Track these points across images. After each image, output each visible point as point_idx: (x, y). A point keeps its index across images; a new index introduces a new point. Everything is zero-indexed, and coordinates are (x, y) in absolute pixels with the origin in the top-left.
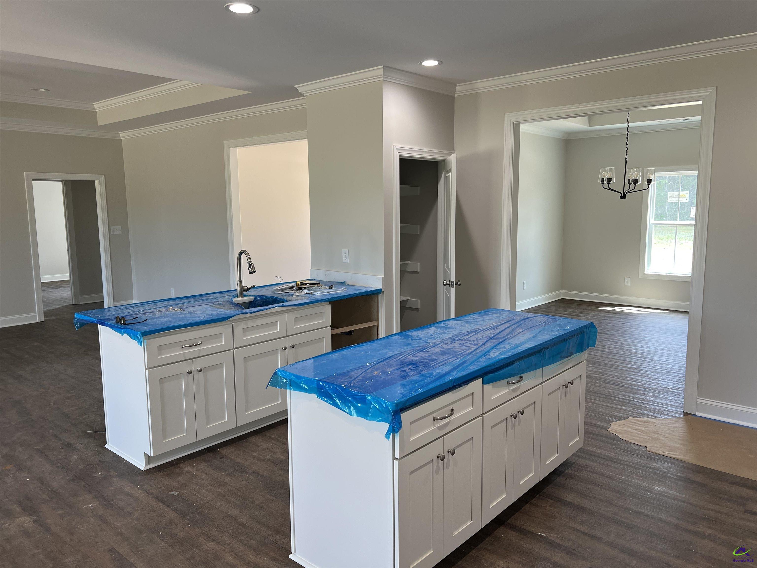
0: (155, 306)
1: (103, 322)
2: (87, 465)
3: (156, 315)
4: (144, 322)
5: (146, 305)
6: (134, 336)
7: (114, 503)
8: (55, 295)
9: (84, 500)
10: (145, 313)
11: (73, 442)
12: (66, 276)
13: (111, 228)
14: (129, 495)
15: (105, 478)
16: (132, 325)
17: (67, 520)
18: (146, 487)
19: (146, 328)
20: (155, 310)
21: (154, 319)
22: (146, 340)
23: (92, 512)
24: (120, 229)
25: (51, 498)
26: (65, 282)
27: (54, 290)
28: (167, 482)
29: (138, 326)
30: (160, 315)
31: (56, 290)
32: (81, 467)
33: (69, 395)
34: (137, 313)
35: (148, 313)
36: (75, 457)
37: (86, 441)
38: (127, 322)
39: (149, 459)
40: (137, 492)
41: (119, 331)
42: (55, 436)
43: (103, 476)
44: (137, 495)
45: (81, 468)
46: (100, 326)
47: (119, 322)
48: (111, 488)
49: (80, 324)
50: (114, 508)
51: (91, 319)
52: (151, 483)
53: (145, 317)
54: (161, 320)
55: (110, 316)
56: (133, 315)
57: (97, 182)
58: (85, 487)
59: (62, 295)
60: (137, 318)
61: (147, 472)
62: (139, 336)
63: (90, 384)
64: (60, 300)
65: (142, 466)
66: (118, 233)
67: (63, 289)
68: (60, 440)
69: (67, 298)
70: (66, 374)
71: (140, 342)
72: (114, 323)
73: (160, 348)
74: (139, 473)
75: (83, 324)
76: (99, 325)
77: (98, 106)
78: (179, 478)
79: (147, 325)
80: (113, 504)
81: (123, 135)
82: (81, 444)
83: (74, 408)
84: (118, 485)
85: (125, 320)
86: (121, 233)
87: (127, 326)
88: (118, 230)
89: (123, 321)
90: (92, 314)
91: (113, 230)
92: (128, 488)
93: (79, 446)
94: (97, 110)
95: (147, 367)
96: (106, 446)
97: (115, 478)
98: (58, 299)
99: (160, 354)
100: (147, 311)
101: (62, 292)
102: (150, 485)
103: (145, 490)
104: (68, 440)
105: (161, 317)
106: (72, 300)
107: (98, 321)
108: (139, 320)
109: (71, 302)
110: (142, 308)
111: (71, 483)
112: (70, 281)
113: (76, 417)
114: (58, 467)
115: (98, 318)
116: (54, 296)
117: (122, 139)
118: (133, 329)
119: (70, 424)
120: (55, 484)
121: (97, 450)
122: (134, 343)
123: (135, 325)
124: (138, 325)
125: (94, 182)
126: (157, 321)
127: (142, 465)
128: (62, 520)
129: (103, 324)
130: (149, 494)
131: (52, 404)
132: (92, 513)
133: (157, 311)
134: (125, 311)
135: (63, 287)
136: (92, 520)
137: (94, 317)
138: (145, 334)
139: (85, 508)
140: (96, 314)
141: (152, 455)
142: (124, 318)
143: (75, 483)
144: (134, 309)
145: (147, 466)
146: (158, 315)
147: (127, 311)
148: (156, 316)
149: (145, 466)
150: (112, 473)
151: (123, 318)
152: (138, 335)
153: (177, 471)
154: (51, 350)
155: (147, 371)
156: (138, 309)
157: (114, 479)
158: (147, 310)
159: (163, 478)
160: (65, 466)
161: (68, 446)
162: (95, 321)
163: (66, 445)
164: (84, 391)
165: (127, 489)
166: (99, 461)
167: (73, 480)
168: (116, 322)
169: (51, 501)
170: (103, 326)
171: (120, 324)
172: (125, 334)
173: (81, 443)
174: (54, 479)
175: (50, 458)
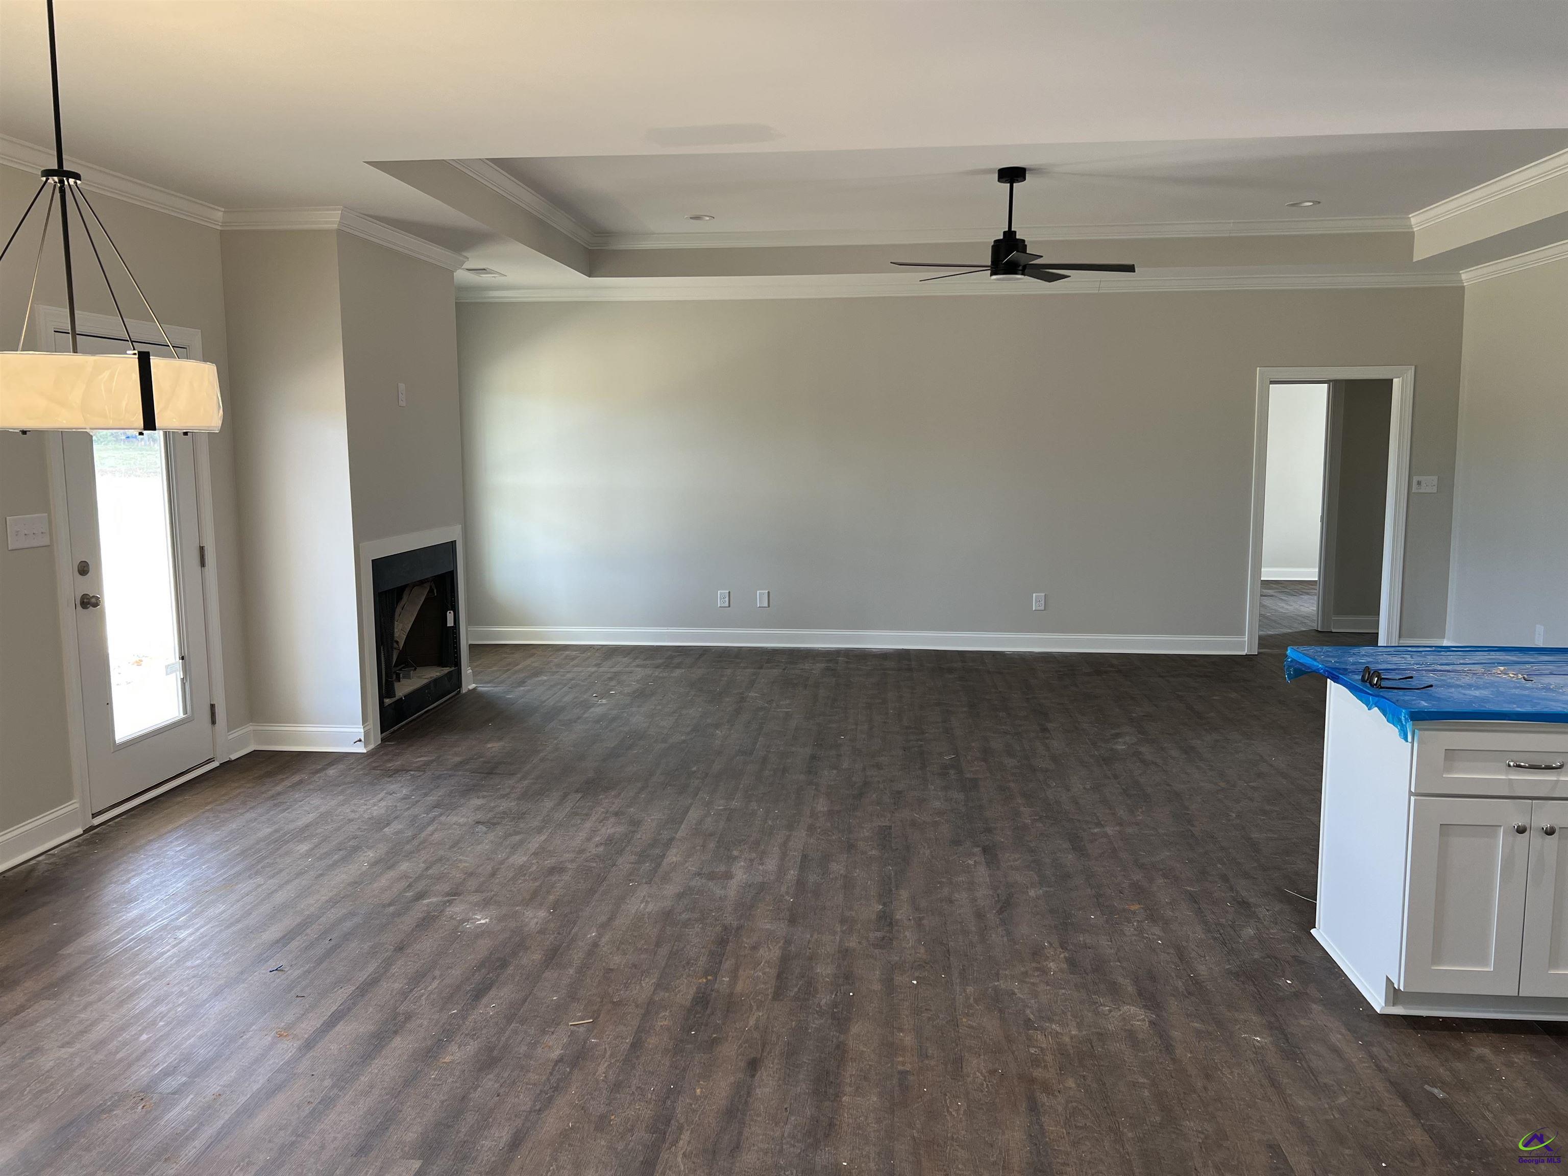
0: (1464, 659)
1: (1335, 673)
2: (1268, 957)
3: (1458, 679)
4: (1423, 690)
5: (1442, 653)
6: (1393, 717)
7: (1302, 1054)
8: (1288, 607)
9: (1246, 1021)
10: (1434, 670)
11: (1252, 900)
12: (1311, 573)
13: (1415, 479)
14: (1335, 1051)
15: (1297, 995)
16: (1396, 691)
17: (1206, 1046)
18: (1375, 1050)
19: (1424, 704)
20: (1459, 668)
21: (1450, 686)
22: (1420, 730)
23: (1256, 1053)
24: (1435, 482)
25: (1189, 993)
26: (1312, 585)
27: (1289, 596)
28: (1425, 1059)
29: (1407, 697)
30: (1467, 679)
31: (1292, 598)
32: (1257, 955)
33: (1268, 808)
34: (1415, 667)
35: (1441, 671)
36: (1250, 931)
37: (1278, 907)
38: (1384, 684)
39: (1394, 995)
40: (1355, 1054)
41: (1363, 699)
42: (1225, 878)
43: (1293, 990)
44: (1354, 1060)
45: (1256, 957)
46: (1331, 683)
47: (1368, 680)
48: (1302, 1022)
49: (1295, 670)
50: (1299, 1064)
51: (1316, 663)
52: (1389, 1047)
53: (1430, 678)
54: (1467, 692)
55: (1353, 664)
56: (1405, 669)
57: (1396, 381)
58: (1254, 997)
59: (1303, 609)
60: (1411, 677)
61: (1387, 1019)
62: (1403, 718)
63: (1313, 797)
64: (1296, 619)
65: (1379, 1004)
66: (1429, 490)
67: (1306, 597)
68: (1231, 889)
69: (1309, 617)
70: (1271, 765)
71: (1404, 731)
72: (1357, 680)
73: (1451, 755)
74: (1368, 1016)
75: (1301, 672)
76: (1329, 680)
77: (1417, 220)
78: (1458, 1064)
79: (1430, 698)
80: (1300, 1055)
81: (1467, 276)
82: (1268, 910)
83: (1270, 835)
84: (1319, 1022)
85: (1380, 679)
86: (1435, 490)
87: (1383, 693)
88: (1430, 484)
89: (1376, 679)
90: (1319, 654)
91: (1419, 483)
92: (1338, 1036)
93: (1262, 912)
94: (1415, 229)
95: (1413, 790)
96: (1313, 931)
97: (1315, 1003)
98: (1292, 617)
99: (1449, 770)
100: (1439, 668)
101: (1303, 604)
102: (1387, 1051)
103: (1372, 1056)
104: (1244, 894)
105: (1470, 686)
106: (1316, 622)
107: (1327, 671)
108: (1414, 683)
109: (1314, 626)
110: (1430, 658)
111: (1231, 979)
112: (1318, 582)
113: (1271, 854)
114: (1215, 939)
115: (1329, 664)
116: (1287, 609)
117: (1465, 284)
118: (1394, 700)
119: (1255, 864)
120: (1202, 969)
121: (1293, 934)
122: (1392, 731)
123: (1401, 692)
124: (1407, 693)
125: (1390, 381)
126: (1455, 693)
127: (1378, 1002)
128: (1199, 1041)
129: (1336, 680)
130: (1379, 1068)
131: (1234, 815)
132: (1255, 1055)
133: (1464, 671)
134: (1390, 658)
135: (1308, 594)
136: (1252, 1068)
137: (1322, 662)
138: (1418, 716)
139: (1245, 1038)
140: (1328, 656)
141: (1402, 989)
142: (1379, 673)
143: (1238, 980)
144: (1412, 657)
145: (1389, 1006)
146: (1463, 680)
147: (1395, 659)
148: (1457, 683)
149: (1384, 1005)
150: (1312, 991)
151: (1377, 673)
152: (1401, 714)
153: (1456, 1045)
154: (1255, 713)
155: (1413, 798)
156: (1420, 659)
157: (1314, 1006)
158: (1442, 664)
159: (1419, 1047)
160: (1227, 942)
161: (1244, 904)
162: (1322, 669)
163: (1239, 903)
164: (1297, 807)
165: (1335, 1038)
166: (1293, 957)
167: (1237, 975)
168: (1363, 680)
169: (1187, 997)
170: (1334, 682)
171: (1369, 686)
172: (1376, 708)
173: (1267, 908)
174: (1202, 959)
175: (1206, 916)
